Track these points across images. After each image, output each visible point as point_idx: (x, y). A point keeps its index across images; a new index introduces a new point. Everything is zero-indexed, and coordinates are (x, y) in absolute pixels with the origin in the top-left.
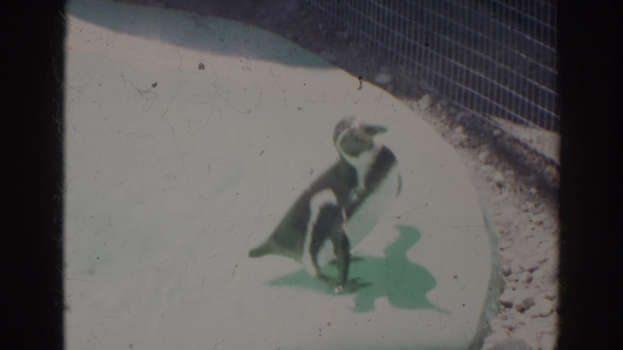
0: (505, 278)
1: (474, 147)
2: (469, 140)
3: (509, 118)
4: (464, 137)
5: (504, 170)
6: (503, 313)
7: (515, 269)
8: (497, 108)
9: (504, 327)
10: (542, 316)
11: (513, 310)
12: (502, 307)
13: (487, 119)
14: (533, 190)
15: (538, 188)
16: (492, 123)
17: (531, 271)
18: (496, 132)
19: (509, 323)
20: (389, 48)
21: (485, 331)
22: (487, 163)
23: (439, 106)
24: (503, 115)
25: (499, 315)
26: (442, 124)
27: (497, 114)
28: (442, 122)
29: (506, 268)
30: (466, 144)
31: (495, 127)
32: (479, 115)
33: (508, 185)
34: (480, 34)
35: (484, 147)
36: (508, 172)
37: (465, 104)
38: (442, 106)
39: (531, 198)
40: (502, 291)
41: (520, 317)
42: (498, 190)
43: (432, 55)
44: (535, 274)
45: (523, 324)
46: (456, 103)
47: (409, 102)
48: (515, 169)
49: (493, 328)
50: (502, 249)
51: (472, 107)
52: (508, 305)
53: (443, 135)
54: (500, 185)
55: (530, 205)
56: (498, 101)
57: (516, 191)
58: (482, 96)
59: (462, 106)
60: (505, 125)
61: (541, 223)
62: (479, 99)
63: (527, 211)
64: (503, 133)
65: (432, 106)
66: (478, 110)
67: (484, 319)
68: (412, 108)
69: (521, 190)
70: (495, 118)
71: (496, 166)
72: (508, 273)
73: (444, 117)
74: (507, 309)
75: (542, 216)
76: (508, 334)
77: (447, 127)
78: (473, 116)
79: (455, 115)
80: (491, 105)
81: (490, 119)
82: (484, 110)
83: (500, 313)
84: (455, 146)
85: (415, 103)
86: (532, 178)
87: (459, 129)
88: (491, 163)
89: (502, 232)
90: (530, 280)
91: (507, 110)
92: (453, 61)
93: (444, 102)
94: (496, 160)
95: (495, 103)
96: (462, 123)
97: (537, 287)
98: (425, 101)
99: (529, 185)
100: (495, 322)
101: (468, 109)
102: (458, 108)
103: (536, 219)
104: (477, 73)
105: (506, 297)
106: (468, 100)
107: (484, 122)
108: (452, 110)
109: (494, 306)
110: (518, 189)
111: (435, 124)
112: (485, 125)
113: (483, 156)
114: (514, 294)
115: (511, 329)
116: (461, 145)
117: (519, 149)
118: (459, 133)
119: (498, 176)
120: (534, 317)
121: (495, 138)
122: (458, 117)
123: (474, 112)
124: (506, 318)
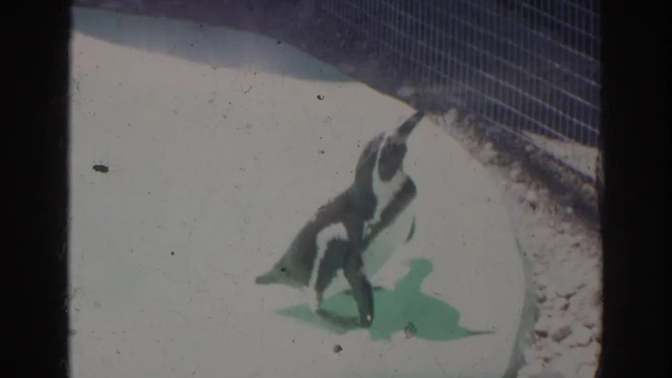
0: (539, 305)
1: (504, 164)
2: (499, 157)
3: (543, 132)
4: (494, 153)
5: (537, 188)
6: (538, 344)
7: (550, 294)
8: (529, 123)
9: (538, 358)
10: (580, 345)
11: (549, 339)
12: (537, 336)
13: (518, 134)
14: (569, 210)
15: (575, 207)
16: (524, 139)
17: (568, 297)
18: (528, 148)
19: (545, 353)
20: (412, 58)
21: (518, 362)
22: (518, 181)
23: (466, 122)
24: (537, 130)
25: (533, 345)
26: (470, 141)
27: (529, 128)
28: (470, 137)
29: (540, 294)
30: (496, 161)
31: (528, 143)
32: (510, 130)
33: (541, 206)
34: (510, 42)
35: (515, 164)
36: (541, 191)
37: (495, 118)
38: (470, 121)
39: (567, 218)
40: (536, 319)
41: (556, 347)
42: (531, 210)
43: (458, 66)
44: (572, 299)
45: (559, 354)
46: (484, 116)
47: (434, 117)
48: (549, 187)
49: (527, 360)
50: (536, 274)
51: (502, 122)
52: (543, 334)
53: (471, 151)
54: (533, 206)
55: (566, 226)
56: (530, 115)
57: (550, 212)
58: (514, 110)
59: (491, 120)
60: (538, 140)
61: (577, 245)
62: (510, 112)
63: (562, 232)
64: (536, 149)
65: (459, 120)
66: (508, 124)
67: (517, 350)
68: (437, 123)
69: (556, 210)
70: (526, 133)
71: (529, 184)
72: (542, 300)
73: (471, 132)
74: (542, 339)
75: (579, 238)
76: (544, 366)
77: (476, 143)
78: (504, 131)
79: (484, 130)
80: (523, 119)
81: (521, 133)
82: (515, 125)
83: (535, 343)
84: (485, 164)
85: (440, 119)
86: (568, 197)
87: (489, 145)
88: (523, 181)
89: (535, 255)
90: (566, 307)
91: (540, 124)
92: (481, 71)
93: (472, 116)
94: (529, 178)
95: (527, 117)
96: (491, 138)
97: (574, 314)
98: (451, 115)
99: (565, 204)
100: (529, 353)
101: (498, 124)
102: (487, 122)
103: (573, 240)
104: (507, 84)
105: (540, 326)
106: (498, 113)
107: (514, 137)
108: (481, 125)
109: (528, 335)
110: (552, 208)
111: (462, 140)
112: (517, 141)
113: (515, 173)
114: (551, 322)
115: (546, 360)
116: (491, 162)
117: (553, 166)
118: (488, 150)
119: (531, 195)
120: (572, 347)
121: (528, 154)
122: (487, 134)
123: (504, 127)
124: (540, 348)
